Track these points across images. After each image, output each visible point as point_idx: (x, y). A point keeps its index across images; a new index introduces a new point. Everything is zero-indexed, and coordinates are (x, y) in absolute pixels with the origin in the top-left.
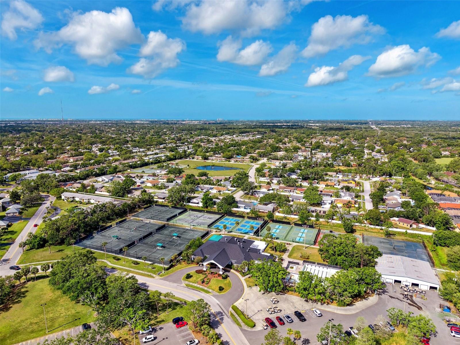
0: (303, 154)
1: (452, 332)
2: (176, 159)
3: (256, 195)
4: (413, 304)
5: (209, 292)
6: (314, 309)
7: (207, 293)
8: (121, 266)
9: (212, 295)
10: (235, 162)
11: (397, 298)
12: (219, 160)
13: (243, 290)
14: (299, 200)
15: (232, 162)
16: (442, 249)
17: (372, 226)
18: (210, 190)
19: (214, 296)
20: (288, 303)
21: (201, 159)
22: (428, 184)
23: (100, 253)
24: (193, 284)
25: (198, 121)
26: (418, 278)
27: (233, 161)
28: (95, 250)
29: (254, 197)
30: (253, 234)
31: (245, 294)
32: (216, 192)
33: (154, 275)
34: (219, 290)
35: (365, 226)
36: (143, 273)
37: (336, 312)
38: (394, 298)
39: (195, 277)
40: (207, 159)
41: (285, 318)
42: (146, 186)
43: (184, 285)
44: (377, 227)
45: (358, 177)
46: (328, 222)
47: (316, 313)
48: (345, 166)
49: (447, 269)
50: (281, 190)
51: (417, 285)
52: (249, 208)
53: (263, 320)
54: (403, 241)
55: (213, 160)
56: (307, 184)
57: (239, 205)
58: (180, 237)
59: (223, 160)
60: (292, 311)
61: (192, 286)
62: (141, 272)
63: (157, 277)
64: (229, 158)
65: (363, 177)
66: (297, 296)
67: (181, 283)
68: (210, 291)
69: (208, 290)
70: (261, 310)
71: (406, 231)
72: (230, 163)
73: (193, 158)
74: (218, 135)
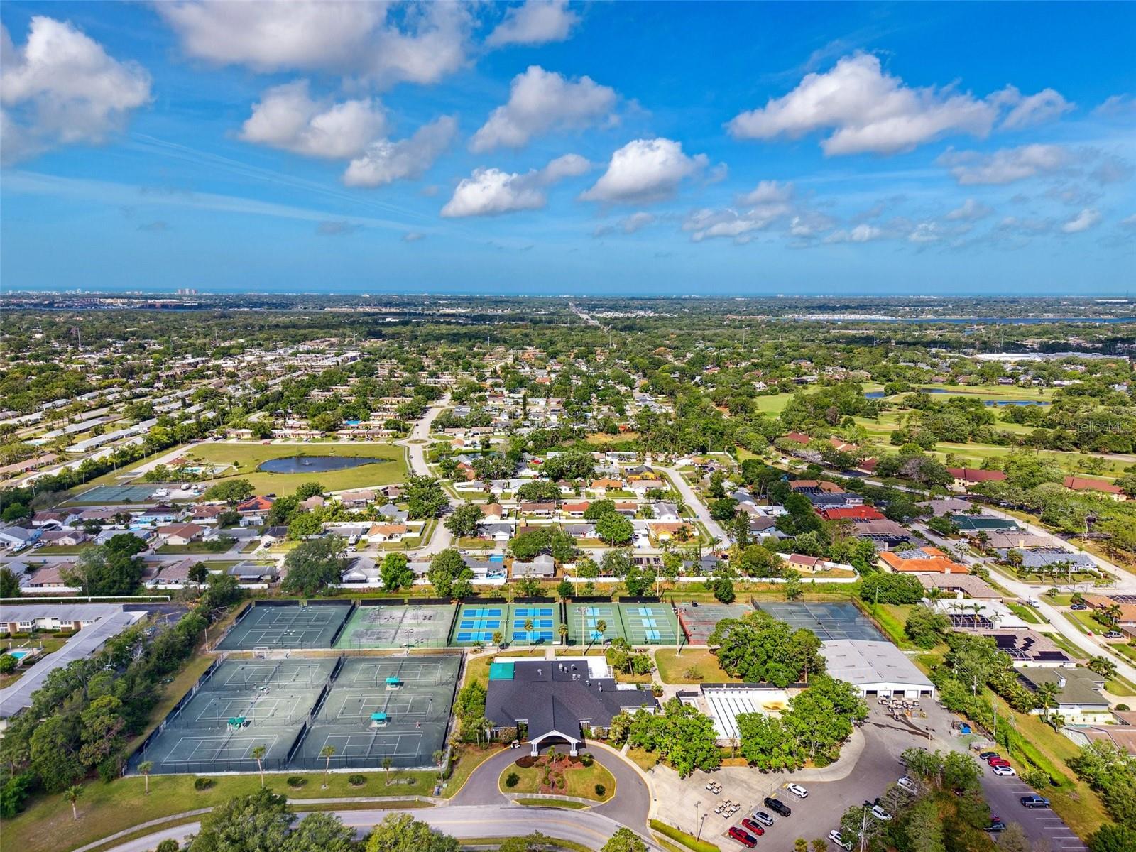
0: (496, 403)
1: (997, 769)
2: (175, 443)
3: (485, 534)
4: (915, 731)
5: (581, 806)
6: (790, 786)
7: (578, 808)
8: (322, 798)
9: (590, 810)
10: (352, 439)
11: (888, 726)
12: (304, 437)
13: (641, 782)
14: (582, 536)
15: (344, 439)
16: (883, 609)
17: (756, 580)
18: (364, 537)
19: (594, 810)
20: (739, 785)
21: (249, 436)
22: (773, 463)
23: (233, 777)
24: (535, 796)
25: (122, 298)
26: (901, 679)
27: (344, 436)
28: (210, 774)
29: (481, 540)
30: (559, 643)
31: (652, 789)
32: (382, 540)
33: (429, 799)
34: (597, 795)
35: (742, 581)
36: (397, 800)
37: (821, 780)
38: (883, 726)
39: (526, 777)
40: (270, 438)
41: (757, 817)
42: (167, 545)
43: (514, 803)
44: (764, 580)
45: (649, 459)
46: (673, 583)
47: (798, 793)
48: (607, 433)
49: (917, 650)
50: (527, 512)
51: (902, 692)
52: (496, 573)
53: (723, 835)
54: (822, 603)
55: (286, 437)
56: (568, 489)
57: (475, 570)
58: (401, 684)
59: (316, 437)
60: (756, 800)
61: (535, 801)
62: (389, 799)
63: (440, 802)
64: (331, 428)
65: (660, 460)
66: (741, 765)
67: (506, 802)
68: (581, 800)
69: (574, 799)
70: (706, 815)
71: (813, 582)
72: (340, 443)
73: (225, 436)
74: (232, 351)
